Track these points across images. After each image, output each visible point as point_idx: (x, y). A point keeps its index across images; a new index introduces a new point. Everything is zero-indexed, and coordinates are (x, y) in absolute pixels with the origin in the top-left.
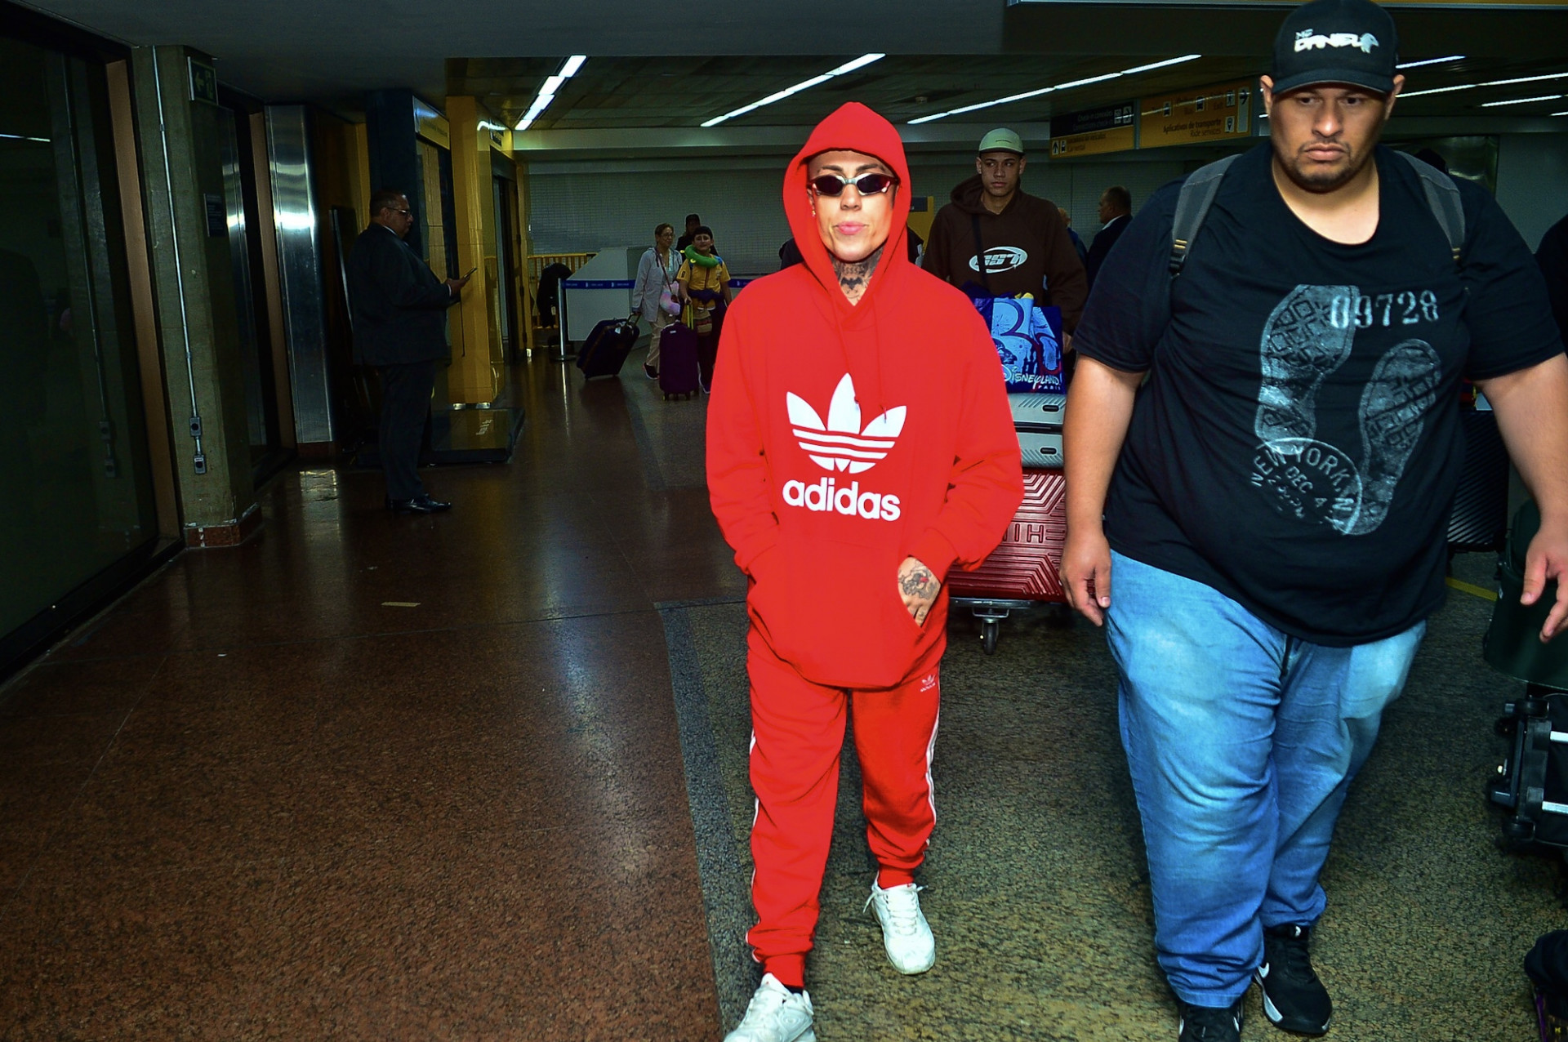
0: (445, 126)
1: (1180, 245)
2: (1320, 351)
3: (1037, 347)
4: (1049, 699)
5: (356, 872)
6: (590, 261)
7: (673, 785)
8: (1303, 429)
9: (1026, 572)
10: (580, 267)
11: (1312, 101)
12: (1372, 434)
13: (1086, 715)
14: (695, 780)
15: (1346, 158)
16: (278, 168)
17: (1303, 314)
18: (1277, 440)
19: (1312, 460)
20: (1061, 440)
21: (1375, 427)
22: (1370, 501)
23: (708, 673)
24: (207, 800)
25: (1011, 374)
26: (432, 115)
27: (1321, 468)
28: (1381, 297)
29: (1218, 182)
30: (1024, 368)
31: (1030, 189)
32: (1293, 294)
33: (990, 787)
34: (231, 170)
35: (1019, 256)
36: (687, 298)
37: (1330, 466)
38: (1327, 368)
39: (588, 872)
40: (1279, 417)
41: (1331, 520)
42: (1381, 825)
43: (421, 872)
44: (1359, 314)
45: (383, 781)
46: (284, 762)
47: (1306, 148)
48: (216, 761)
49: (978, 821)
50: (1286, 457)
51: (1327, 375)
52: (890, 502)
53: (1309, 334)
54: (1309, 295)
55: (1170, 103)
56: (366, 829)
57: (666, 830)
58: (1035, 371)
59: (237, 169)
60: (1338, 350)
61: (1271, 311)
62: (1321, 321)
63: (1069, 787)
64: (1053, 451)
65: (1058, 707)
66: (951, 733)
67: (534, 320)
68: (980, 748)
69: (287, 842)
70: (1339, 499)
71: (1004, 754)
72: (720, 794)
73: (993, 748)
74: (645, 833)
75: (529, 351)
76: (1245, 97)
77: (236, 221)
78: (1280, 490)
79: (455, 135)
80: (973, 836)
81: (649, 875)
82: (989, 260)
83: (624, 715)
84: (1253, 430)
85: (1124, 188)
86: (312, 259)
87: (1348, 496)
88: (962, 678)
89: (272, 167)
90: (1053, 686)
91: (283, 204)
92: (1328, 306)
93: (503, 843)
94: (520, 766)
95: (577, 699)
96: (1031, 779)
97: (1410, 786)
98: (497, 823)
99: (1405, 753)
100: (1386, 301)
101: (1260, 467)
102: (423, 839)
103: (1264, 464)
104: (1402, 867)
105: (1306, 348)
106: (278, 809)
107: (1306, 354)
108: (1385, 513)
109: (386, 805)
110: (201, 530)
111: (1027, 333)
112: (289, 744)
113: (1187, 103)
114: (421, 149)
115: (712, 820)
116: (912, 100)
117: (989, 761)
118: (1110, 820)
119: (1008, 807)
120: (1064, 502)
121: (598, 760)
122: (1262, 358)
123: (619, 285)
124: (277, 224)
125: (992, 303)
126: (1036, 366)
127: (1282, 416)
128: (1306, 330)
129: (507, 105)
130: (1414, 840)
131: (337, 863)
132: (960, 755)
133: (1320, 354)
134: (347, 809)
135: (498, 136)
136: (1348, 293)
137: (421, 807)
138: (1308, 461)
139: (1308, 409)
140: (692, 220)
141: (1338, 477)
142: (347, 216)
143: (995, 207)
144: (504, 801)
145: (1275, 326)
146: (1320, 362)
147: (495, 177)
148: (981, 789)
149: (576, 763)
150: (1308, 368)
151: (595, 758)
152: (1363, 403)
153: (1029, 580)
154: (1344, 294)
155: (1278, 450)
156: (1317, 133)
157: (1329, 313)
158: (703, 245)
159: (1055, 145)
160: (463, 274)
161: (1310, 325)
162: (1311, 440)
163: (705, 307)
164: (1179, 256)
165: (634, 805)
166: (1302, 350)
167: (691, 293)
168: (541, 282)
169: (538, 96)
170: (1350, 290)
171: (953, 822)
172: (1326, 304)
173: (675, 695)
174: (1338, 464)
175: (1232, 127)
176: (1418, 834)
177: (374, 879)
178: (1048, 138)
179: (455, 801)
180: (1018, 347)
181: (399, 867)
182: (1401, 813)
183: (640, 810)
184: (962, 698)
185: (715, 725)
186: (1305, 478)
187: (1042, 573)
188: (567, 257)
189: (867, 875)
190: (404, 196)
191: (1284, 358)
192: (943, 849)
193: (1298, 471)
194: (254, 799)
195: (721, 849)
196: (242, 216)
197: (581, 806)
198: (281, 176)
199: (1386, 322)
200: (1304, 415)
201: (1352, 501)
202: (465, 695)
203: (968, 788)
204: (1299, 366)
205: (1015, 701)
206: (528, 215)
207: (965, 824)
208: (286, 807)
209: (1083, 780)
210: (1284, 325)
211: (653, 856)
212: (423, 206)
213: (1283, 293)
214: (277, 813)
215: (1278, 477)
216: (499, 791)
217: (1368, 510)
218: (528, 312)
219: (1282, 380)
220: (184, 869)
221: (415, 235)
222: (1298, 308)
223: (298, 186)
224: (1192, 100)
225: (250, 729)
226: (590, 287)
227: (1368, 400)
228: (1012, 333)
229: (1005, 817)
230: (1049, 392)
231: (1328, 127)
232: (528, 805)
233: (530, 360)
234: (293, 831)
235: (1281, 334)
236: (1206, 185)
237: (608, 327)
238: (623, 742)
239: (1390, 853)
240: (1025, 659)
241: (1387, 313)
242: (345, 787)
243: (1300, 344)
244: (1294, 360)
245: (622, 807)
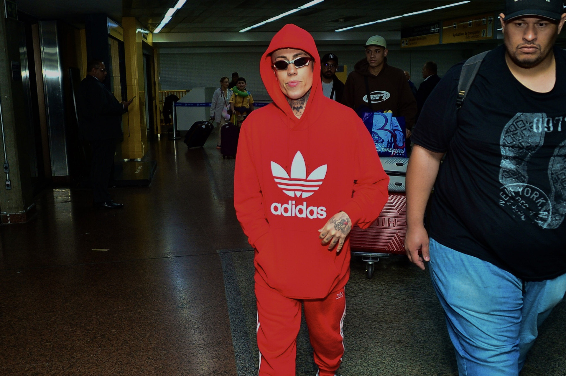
0: (121, 31)
1: (462, 93)
2: (529, 143)
3: (394, 136)
4: (397, 295)
5: (81, 370)
6: (188, 94)
7: (225, 332)
8: (522, 179)
9: (387, 241)
10: (183, 96)
11: (522, 25)
12: (555, 181)
13: (414, 302)
14: (235, 330)
15: (539, 52)
16: (45, 49)
17: (520, 126)
18: (510, 185)
19: (527, 194)
20: (405, 179)
21: (557, 178)
22: (556, 213)
23: (241, 282)
24: (12, 337)
25: (380, 148)
26: (115, 26)
27: (531, 198)
28: (557, 118)
29: (480, 64)
30: (388, 145)
31: (391, 63)
32: (515, 117)
33: (369, 334)
34: (23, 50)
35: (386, 95)
36: (234, 111)
37: (536, 196)
38: (532, 151)
39: (186, 370)
40: (510, 174)
41: (537, 222)
42: (546, 353)
43: (111, 370)
44: (547, 126)
45: (93, 329)
46: (48, 320)
47: (520, 47)
48: (17, 320)
49: (363, 349)
50: (514, 192)
51: (532, 154)
52: (322, 210)
53: (523, 135)
54: (523, 117)
55: (456, 23)
56: (85, 351)
57: (222, 352)
58: (392, 147)
59: (25, 50)
60: (537, 143)
61: (505, 125)
62: (529, 129)
63: (405, 334)
64: (400, 184)
65: (400, 299)
66: (352, 310)
67: (161, 121)
68: (365, 316)
69: (49, 356)
70: (541, 212)
71: (376, 319)
72: (246, 336)
73: (371, 317)
74: (212, 353)
75: (159, 135)
76: (491, 20)
77: (25, 74)
78: (513, 207)
79: (126, 35)
80: (361, 356)
81: (214, 372)
82: (372, 97)
83: (203, 300)
84: (498, 180)
85: (434, 62)
86: (60, 91)
87: (545, 211)
88: (357, 285)
89: (42, 49)
90: (399, 289)
91: (46, 66)
92: (532, 123)
93: (148, 357)
94: (155, 323)
95: (181, 293)
96: (388, 330)
97: (560, 335)
98: (145, 348)
99: (559, 321)
100: (559, 120)
101: (503, 197)
102: (111, 355)
103: (505, 196)
104: (556, 371)
105: (522, 142)
106: (45, 341)
107: (522, 145)
108: (563, 219)
109: (94, 340)
110: (8, 215)
111: (389, 129)
112: (50, 312)
113: (464, 23)
114: (110, 41)
115: (243, 348)
116: (337, 21)
117: (369, 323)
118: (424, 349)
119: (378, 343)
120: (406, 208)
121: (191, 321)
122: (501, 147)
123: (201, 105)
124: (44, 76)
125: (373, 115)
126: (393, 144)
127: (512, 173)
128: (522, 133)
129: (150, 21)
130: (561, 359)
131: (72, 365)
132: (356, 320)
133: (529, 145)
134: (77, 342)
135: (146, 35)
136: (541, 116)
137: (110, 341)
138: (525, 194)
139: (524, 170)
140: (235, 75)
141: (539, 202)
142: (76, 72)
143: (375, 72)
144: (148, 339)
145: (507, 132)
146: (529, 148)
147: (144, 55)
148: (365, 335)
149: (180, 322)
150: (523, 151)
151: (189, 320)
152: (550, 167)
153: (389, 244)
154: (539, 117)
155: (511, 189)
156: (525, 40)
157: (532, 126)
158: (241, 86)
159: (403, 42)
160: (129, 99)
161: (523, 131)
162: (526, 184)
163: (242, 115)
164: (462, 98)
165: (207, 341)
166: (520, 143)
167: (236, 108)
168: (165, 103)
169: (164, 17)
170: (542, 115)
171: (352, 350)
172: (531, 122)
173: (226, 292)
174: (539, 195)
175: (485, 34)
176: (564, 357)
177: (89, 373)
178: (400, 39)
179: (126, 338)
180: (385, 136)
181: (100, 368)
182: (556, 347)
183: (210, 343)
184: (357, 294)
185: (244, 305)
186: (524, 202)
187: (395, 241)
188: (177, 92)
189: (313, 373)
190: (103, 63)
191: (512, 147)
192: (348, 362)
193: (521, 199)
194: (34, 336)
195: (247, 361)
196: (28, 71)
197: (183, 341)
198: (46, 53)
199: (560, 129)
200: (522, 173)
201: (547, 213)
202: (130, 291)
203: (359, 334)
204: (519, 150)
205: (381, 296)
206: (159, 73)
207: (358, 350)
208: (49, 340)
209: (412, 331)
210: (511, 131)
211: (216, 364)
212: (111, 67)
213: (511, 117)
214: (44, 343)
215: (512, 201)
216: (145, 334)
217: (555, 218)
218: (159, 117)
219: (511, 157)
220: (3, 368)
221: (107, 80)
222: (518, 124)
223: (53, 58)
224: (466, 22)
225: (32, 305)
226: (188, 106)
227: (552, 165)
228: (382, 129)
229: (376, 347)
230: (399, 156)
231: (530, 37)
232: (159, 340)
233: (159, 139)
234: (52, 351)
235: (510, 136)
236: (474, 65)
237: (199, 125)
238: (202, 313)
239: (551, 365)
240: (386, 277)
241: (560, 125)
242: (75, 332)
243: (519, 140)
244: (516, 147)
245: (201, 342)
